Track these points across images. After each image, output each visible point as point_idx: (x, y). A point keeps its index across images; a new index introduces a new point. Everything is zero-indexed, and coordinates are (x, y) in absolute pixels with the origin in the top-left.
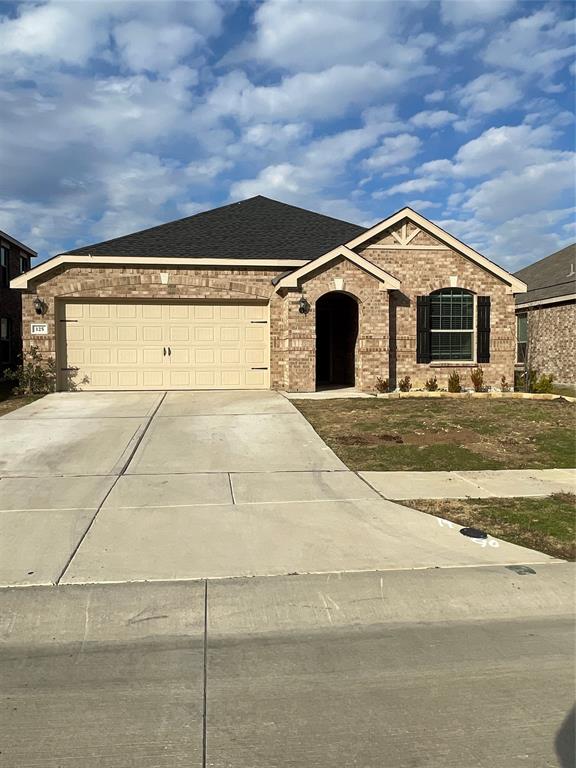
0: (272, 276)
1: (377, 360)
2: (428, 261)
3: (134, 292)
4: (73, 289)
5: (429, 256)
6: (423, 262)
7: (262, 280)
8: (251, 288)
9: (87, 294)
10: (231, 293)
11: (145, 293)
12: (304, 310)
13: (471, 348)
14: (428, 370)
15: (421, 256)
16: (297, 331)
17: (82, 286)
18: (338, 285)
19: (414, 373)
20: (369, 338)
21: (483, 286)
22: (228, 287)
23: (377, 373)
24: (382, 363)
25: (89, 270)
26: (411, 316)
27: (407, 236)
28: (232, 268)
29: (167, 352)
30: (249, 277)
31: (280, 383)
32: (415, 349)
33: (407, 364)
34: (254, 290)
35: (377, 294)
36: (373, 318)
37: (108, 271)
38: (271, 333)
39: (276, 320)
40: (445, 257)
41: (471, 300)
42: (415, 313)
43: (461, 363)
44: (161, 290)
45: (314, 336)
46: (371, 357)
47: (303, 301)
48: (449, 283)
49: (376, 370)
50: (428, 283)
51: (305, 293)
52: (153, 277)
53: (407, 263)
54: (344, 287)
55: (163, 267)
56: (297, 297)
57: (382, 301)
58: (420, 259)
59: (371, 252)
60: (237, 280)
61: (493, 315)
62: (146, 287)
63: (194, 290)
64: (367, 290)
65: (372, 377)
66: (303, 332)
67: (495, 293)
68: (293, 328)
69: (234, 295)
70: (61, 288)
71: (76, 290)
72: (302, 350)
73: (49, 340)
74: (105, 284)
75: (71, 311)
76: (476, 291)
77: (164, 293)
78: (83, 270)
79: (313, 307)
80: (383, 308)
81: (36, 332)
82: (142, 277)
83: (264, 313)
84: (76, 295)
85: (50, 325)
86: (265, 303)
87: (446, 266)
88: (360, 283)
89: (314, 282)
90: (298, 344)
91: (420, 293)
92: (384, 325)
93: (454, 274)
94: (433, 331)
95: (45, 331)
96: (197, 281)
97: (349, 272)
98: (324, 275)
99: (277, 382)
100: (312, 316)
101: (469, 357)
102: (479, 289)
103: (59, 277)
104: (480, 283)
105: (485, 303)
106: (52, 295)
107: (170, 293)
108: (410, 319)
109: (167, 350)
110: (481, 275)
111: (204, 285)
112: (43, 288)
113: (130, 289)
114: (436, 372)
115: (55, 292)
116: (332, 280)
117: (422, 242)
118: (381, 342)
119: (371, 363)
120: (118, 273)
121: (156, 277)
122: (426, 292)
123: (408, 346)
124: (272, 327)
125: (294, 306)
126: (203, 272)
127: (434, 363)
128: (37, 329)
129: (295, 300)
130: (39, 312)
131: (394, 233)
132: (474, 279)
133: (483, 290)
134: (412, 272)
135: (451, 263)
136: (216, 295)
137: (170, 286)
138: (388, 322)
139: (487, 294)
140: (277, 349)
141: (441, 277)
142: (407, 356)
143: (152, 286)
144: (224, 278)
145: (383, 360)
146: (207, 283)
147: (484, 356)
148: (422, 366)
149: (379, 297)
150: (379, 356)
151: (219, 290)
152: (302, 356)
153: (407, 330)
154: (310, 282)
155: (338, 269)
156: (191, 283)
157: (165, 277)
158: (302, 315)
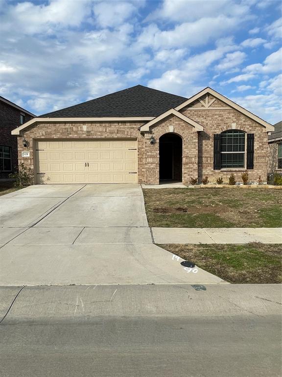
0: (138, 125)
1: (191, 168)
2: (220, 115)
3: (70, 135)
4: (41, 135)
5: (221, 113)
6: (217, 116)
7: (133, 128)
8: (128, 132)
9: (48, 137)
11: (76, 135)
12: (152, 143)
13: (243, 161)
14: (219, 173)
15: (216, 113)
16: (149, 154)
17: (45, 132)
18: (171, 129)
19: (212, 175)
20: (187, 157)
21: (250, 128)
22: (116, 132)
23: (192, 175)
24: (194, 170)
25: (48, 125)
26: (211, 145)
27: (208, 102)
28: (118, 122)
29: (87, 165)
30: (126, 126)
31: (143, 180)
32: (212, 162)
33: (208, 171)
34: (129, 133)
36: (189, 146)
37: (58, 125)
38: (138, 155)
39: (140, 148)
40: (229, 113)
41: (244, 136)
42: (213, 143)
43: (237, 169)
44: (83, 134)
45: (159, 156)
46: (188, 166)
47: (152, 138)
48: (231, 126)
49: (191, 173)
50: (220, 127)
51: (154, 134)
52: (79, 128)
53: (208, 117)
54: (174, 130)
55: (84, 123)
56: (150, 136)
57: (194, 137)
58: (216, 115)
59: (189, 111)
60: (121, 128)
61: (255, 143)
62: (76, 132)
63: (99, 134)
64: (186, 132)
65: (189, 177)
66: (152, 154)
67: (256, 132)
68: (148, 152)
69: (119, 135)
70: (36, 134)
71: (43, 135)
72: (152, 163)
73: (30, 159)
74: (56, 131)
75: (41, 145)
76: (247, 131)
77: (85, 135)
78: (46, 125)
79: (158, 141)
80: (194, 141)
81: (24, 156)
82: (74, 128)
83: (135, 145)
84: (43, 137)
85: (30, 153)
86: (135, 139)
87: (230, 118)
88: (182, 128)
89: (158, 128)
90: (150, 160)
91: (215, 132)
92: (195, 150)
93: (234, 122)
94: (223, 152)
95: (29, 156)
96: (101, 129)
97: (177, 122)
98: (163, 124)
99: (141, 180)
100: (157, 146)
101: (243, 166)
102: (248, 129)
103: (35, 129)
104: (248, 127)
105: (251, 137)
106: (31, 138)
107: (87, 136)
108: (210, 147)
109: (87, 164)
110: (249, 122)
111: (104, 131)
112: (27, 134)
113: (68, 134)
114: (224, 175)
115: (32, 136)
116: (168, 127)
117: (216, 106)
118: (193, 159)
119: (188, 170)
120: (62, 126)
121: (81, 128)
122: (219, 132)
123: (209, 161)
124: (138, 152)
125: (148, 141)
126: (104, 125)
127: (222, 169)
128: (25, 154)
129: (148, 138)
130: (25, 146)
131: (201, 101)
132: (245, 125)
133: (250, 130)
134: (211, 122)
135: (233, 116)
136: (110, 136)
137: (88, 132)
138: (197, 148)
139: (252, 132)
140: (141, 163)
141: (227, 124)
142: (208, 166)
143: (79, 132)
144: (114, 127)
145: (195, 168)
146: (106, 129)
147: (251, 166)
148: (217, 171)
149: (192, 135)
150: (192, 166)
151: (111, 133)
152: (152, 167)
153: (208, 152)
154: (156, 128)
155: (171, 121)
156: (98, 130)
157: (85, 128)
158: (153, 145)
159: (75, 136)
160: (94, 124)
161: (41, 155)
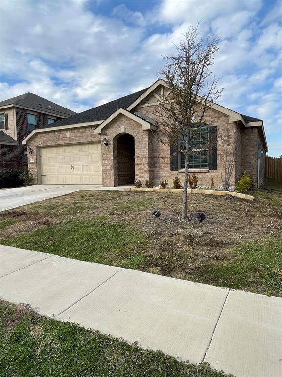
1: (143, 169)
3: (59, 142)
4: (40, 143)
9: (45, 145)
12: (107, 145)
13: (206, 161)
14: (178, 174)
16: (105, 156)
17: (43, 141)
18: (122, 130)
19: (169, 176)
20: (138, 157)
21: (212, 120)
22: (90, 136)
23: (143, 177)
24: (145, 171)
26: (167, 143)
27: (164, 96)
28: (91, 126)
29: (72, 167)
32: (169, 162)
33: (166, 173)
35: (142, 132)
36: (140, 146)
37: (50, 134)
44: (67, 140)
45: (112, 158)
46: (139, 168)
47: (106, 140)
49: (143, 175)
51: (108, 135)
54: (125, 130)
55: (67, 130)
57: (144, 136)
59: (145, 108)
60: (93, 132)
61: (219, 138)
62: (62, 139)
63: (78, 139)
64: (137, 131)
66: (108, 156)
67: (220, 124)
68: (103, 154)
69: (92, 139)
70: (37, 143)
72: (107, 165)
73: (35, 164)
74: (49, 140)
75: (44, 152)
76: (208, 123)
77: (68, 141)
78: (44, 135)
79: (112, 142)
80: (145, 140)
81: (31, 161)
82: (60, 135)
84: (42, 145)
85: (35, 158)
88: (133, 127)
89: (112, 129)
90: (105, 162)
92: (145, 149)
93: (193, 114)
94: (182, 151)
95: (34, 161)
97: (127, 122)
98: (115, 125)
100: (111, 147)
103: (37, 138)
104: (210, 118)
105: (214, 131)
106: (35, 146)
107: (70, 141)
110: (210, 113)
111: (81, 136)
112: (31, 143)
113: (57, 141)
114: (183, 176)
115: (35, 144)
116: (120, 127)
118: (144, 159)
119: (139, 171)
120: (53, 135)
121: (65, 135)
123: (166, 161)
125: (103, 143)
126: (80, 130)
127: (181, 170)
128: (32, 159)
132: (206, 116)
133: (213, 122)
136: (86, 140)
137: (70, 138)
138: (147, 148)
139: (215, 124)
142: (166, 167)
143: (64, 139)
144: (88, 132)
147: (213, 166)
148: (174, 172)
149: (143, 134)
150: (143, 167)
151: (86, 138)
152: (108, 168)
153: (165, 151)
154: (110, 129)
155: (122, 121)
156: (78, 136)
157: (67, 134)
158: (107, 147)
159: (61, 142)
160: (74, 131)
161: (44, 160)
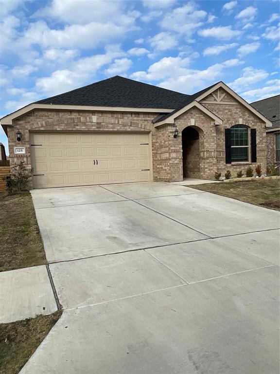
0: (152, 118)
1: (212, 162)
2: (230, 110)
3: (77, 127)
4: (40, 125)
5: (230, 108)
6: (227, 111)
7: (147, 120)
8: (141, 125)
9: (49, 128)
10: (131, 128)
11: (84, 127)
12: (175, 136)
13: (247, 155)
14: (230, 167)
15: (227, 108)
16: (173, 148)
17: (46, 123)
18: (192, 123)
19: (225, 169)
20: (208, 151)
21: (253, 124)
22: (129, 124)
23: (212, 170)
24: (214, 164)
25: (50, 113)
26: (223, 139)
27: (220, 97)
28: (131, 113)
29: (96, 162)
30: (139, 118)
31: (158, 177)
32: (225, 156)
34: (143, 125)
35: (211, 127)
36: (209, 140)
37: (61, 114)
38: (153, 150)
39: (155, 142)
40: (236, 108)
41: (247, 130)
42: (224, 137)
43: (242, 163)
44: (93, 126)
45: (182, 151)
46: (208, 161)
47: (177, 131)
48: (238, 122)
49: (211, 168)
50: (230, 122)
51: (176, 127)
52: (88, 118)
53: (220, 111)
54: (195, 124)
55: (94, 112)
56: (174, 129)
57: (213, 131)
58: (226, 109)
60: (134, 120)
61: (257, 138)
62: (84, 124)
63: (111, 126)
64: (206, 125)
65: (209, 172)
66: (176, 148)
67: (258, 127)
68: (171, 146)
69: (132, 129)
70: (33, 124)
71: (42, 126)
72: (176, 159)
73: (27, 157)
74: (60, 122)
75: (38, 139)
76: (250, 126)
77: (94, 127)
78: (46, 114)
79: (181, 135)
80: (213, 135)
81: (17, 153)
82: (82, 118)
83: (148, 139)
84: (42, 129)
85: (26, 148)
86: (148, 133)
87: (237, 113)
88: (202, 121)
89: (181, 121)
90: (174, 155)
91: (226, 127)
92: (214, 144)
93: (240, 117)
94: (232, 147)
95: (24, 152)
96: (113, 121)
97: (197, 115)
98: (185, 117)
99: (157, 177)
100: (180, 140)
101: (247, 160)
102: (251, 125)
103: (31, 118)
105: (254, 132)
106: (27, 129)
107: (97, 128)
108: (222, 141)
109: (95, 161)
110: (252, 118)
111: (117, 122)
112: (21, 124)
113: (74, 125)
114: (234, 168)
115: (28, 127)
116: (189, 120)
117: (226, 100)
118: (213, 153)
119: (209, 164)
120: (67, 116)
121: (90, 118)
122: (229, 127)
123: (222, 155)
124: (153, 146)
125: (171, 134)
126: (115, 116)
127: (233, 163)
128: (19, 150)
129: (171, 131)
130: (19, 139)
131: (214, 96)
132: (249, 120)
133: (253, 126)
134: (222, 116)
135: (240, 112)
136: (123, 129)
137: (98, 123)
138: (216, 142)
139: (255, 127)
140: (156, 159)
141: (235, 119)
142: (221, 160)
143: (87, 123)
144: (127, 119)
145: (214, 162)
147: (254, 160)
148: (229, 165)
149: (211, 129)
151: (124, 126)
152: (176, 162)
153: (221, 146)
154: (178, 120)
155: (192, 113)
156: (110, 122)
157: (95, 119)
158: (175, 139)
160: (105, 115)
161: (39, 152)
